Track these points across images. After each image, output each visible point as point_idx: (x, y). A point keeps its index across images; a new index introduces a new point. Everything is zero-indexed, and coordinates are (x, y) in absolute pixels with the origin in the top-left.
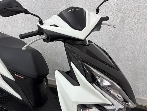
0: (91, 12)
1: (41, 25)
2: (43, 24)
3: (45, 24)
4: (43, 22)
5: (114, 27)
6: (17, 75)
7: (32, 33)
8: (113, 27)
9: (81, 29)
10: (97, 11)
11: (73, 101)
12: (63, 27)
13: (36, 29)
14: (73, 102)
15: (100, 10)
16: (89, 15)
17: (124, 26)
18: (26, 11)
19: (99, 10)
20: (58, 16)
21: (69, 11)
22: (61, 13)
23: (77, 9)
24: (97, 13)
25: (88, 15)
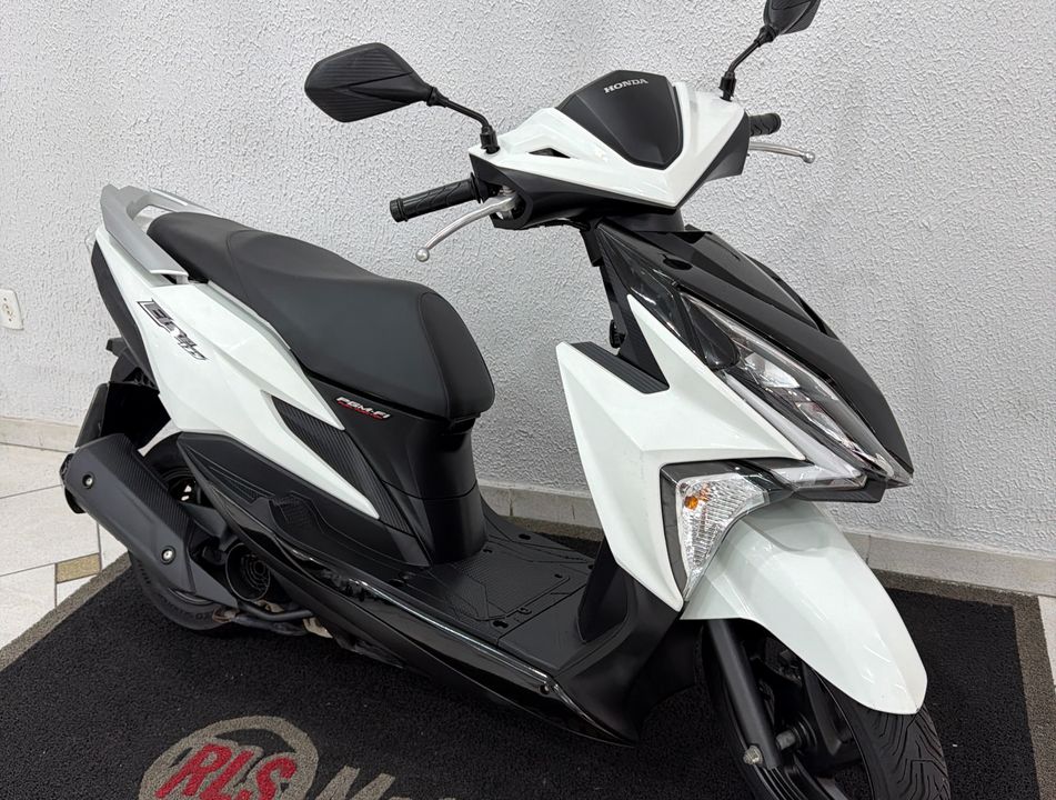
0: (698, 94)
1: (488, 152)
2: (498, 149)
3: (508, 150)
4: (500, 139)
5: (807, 160)
6: (356, 405)
7: (445, 193)
8: (801, 160)
9: (662, 163)
10: (728, 86)
11: (643, 450)
12: (586, 157)
13: (465, 172)
14: (642, 453)
15: (737, 85)
16: (694, 106)
17: (857, 163)
18: (434, 94)
19: (734, 81)
20: (562, 111)
21: (607, 90)
22: (572, 97)
23: (643, 81)
24: (727, 97)
25: (688, 107)
